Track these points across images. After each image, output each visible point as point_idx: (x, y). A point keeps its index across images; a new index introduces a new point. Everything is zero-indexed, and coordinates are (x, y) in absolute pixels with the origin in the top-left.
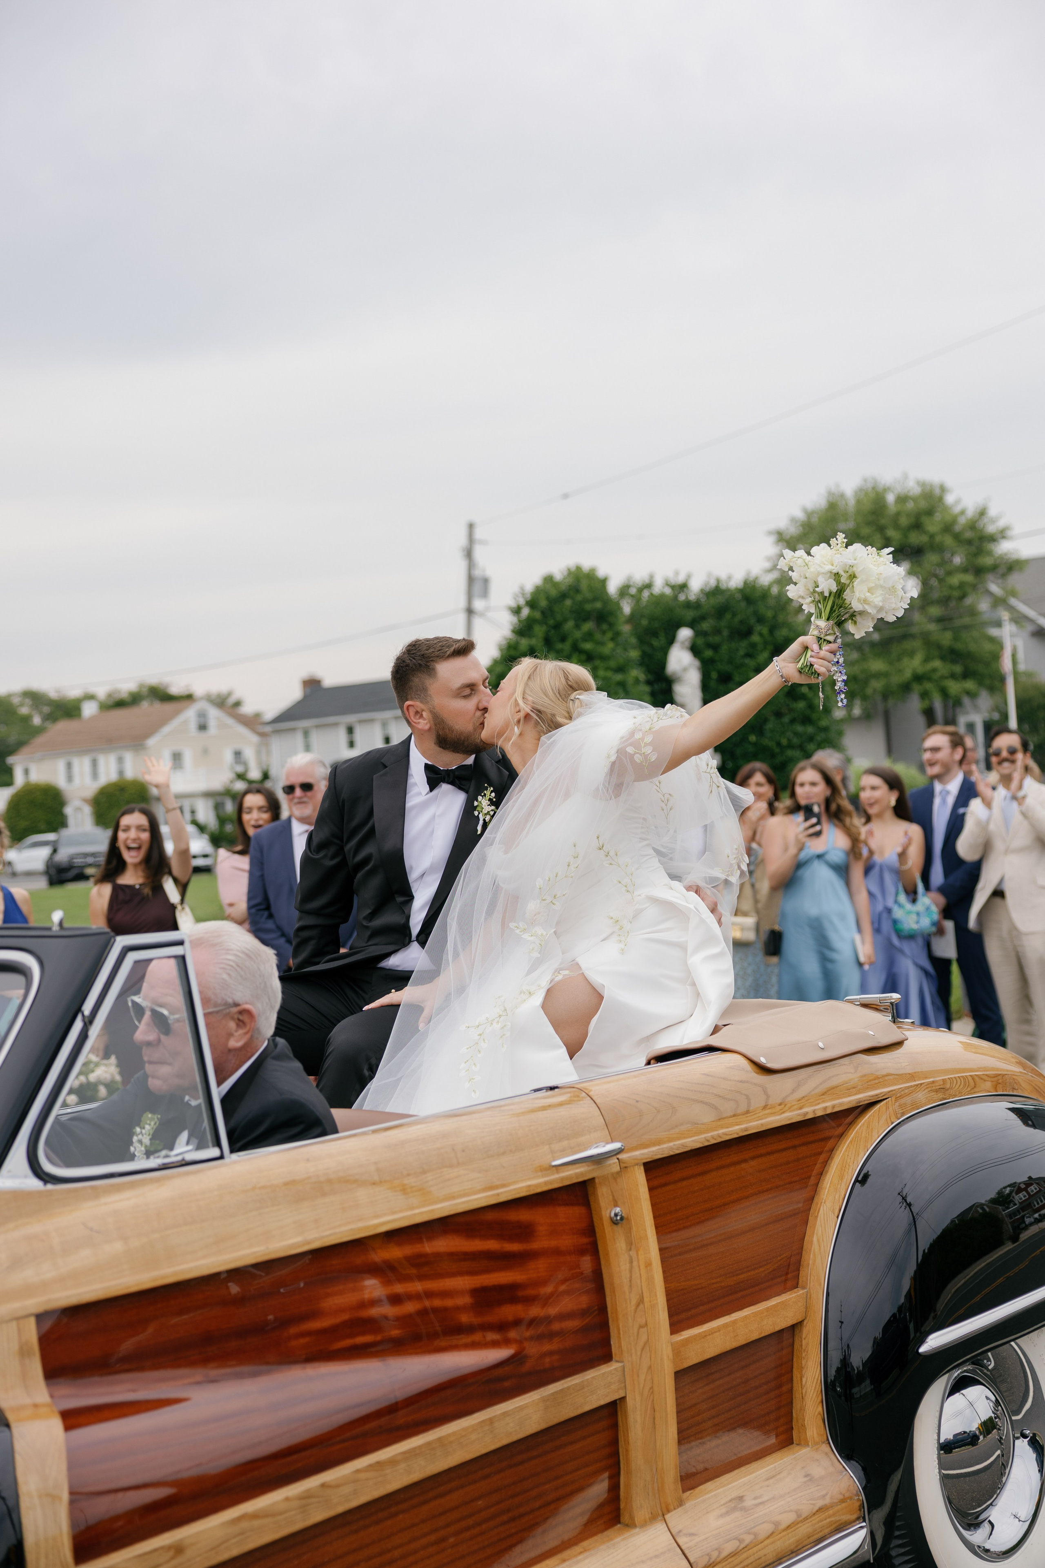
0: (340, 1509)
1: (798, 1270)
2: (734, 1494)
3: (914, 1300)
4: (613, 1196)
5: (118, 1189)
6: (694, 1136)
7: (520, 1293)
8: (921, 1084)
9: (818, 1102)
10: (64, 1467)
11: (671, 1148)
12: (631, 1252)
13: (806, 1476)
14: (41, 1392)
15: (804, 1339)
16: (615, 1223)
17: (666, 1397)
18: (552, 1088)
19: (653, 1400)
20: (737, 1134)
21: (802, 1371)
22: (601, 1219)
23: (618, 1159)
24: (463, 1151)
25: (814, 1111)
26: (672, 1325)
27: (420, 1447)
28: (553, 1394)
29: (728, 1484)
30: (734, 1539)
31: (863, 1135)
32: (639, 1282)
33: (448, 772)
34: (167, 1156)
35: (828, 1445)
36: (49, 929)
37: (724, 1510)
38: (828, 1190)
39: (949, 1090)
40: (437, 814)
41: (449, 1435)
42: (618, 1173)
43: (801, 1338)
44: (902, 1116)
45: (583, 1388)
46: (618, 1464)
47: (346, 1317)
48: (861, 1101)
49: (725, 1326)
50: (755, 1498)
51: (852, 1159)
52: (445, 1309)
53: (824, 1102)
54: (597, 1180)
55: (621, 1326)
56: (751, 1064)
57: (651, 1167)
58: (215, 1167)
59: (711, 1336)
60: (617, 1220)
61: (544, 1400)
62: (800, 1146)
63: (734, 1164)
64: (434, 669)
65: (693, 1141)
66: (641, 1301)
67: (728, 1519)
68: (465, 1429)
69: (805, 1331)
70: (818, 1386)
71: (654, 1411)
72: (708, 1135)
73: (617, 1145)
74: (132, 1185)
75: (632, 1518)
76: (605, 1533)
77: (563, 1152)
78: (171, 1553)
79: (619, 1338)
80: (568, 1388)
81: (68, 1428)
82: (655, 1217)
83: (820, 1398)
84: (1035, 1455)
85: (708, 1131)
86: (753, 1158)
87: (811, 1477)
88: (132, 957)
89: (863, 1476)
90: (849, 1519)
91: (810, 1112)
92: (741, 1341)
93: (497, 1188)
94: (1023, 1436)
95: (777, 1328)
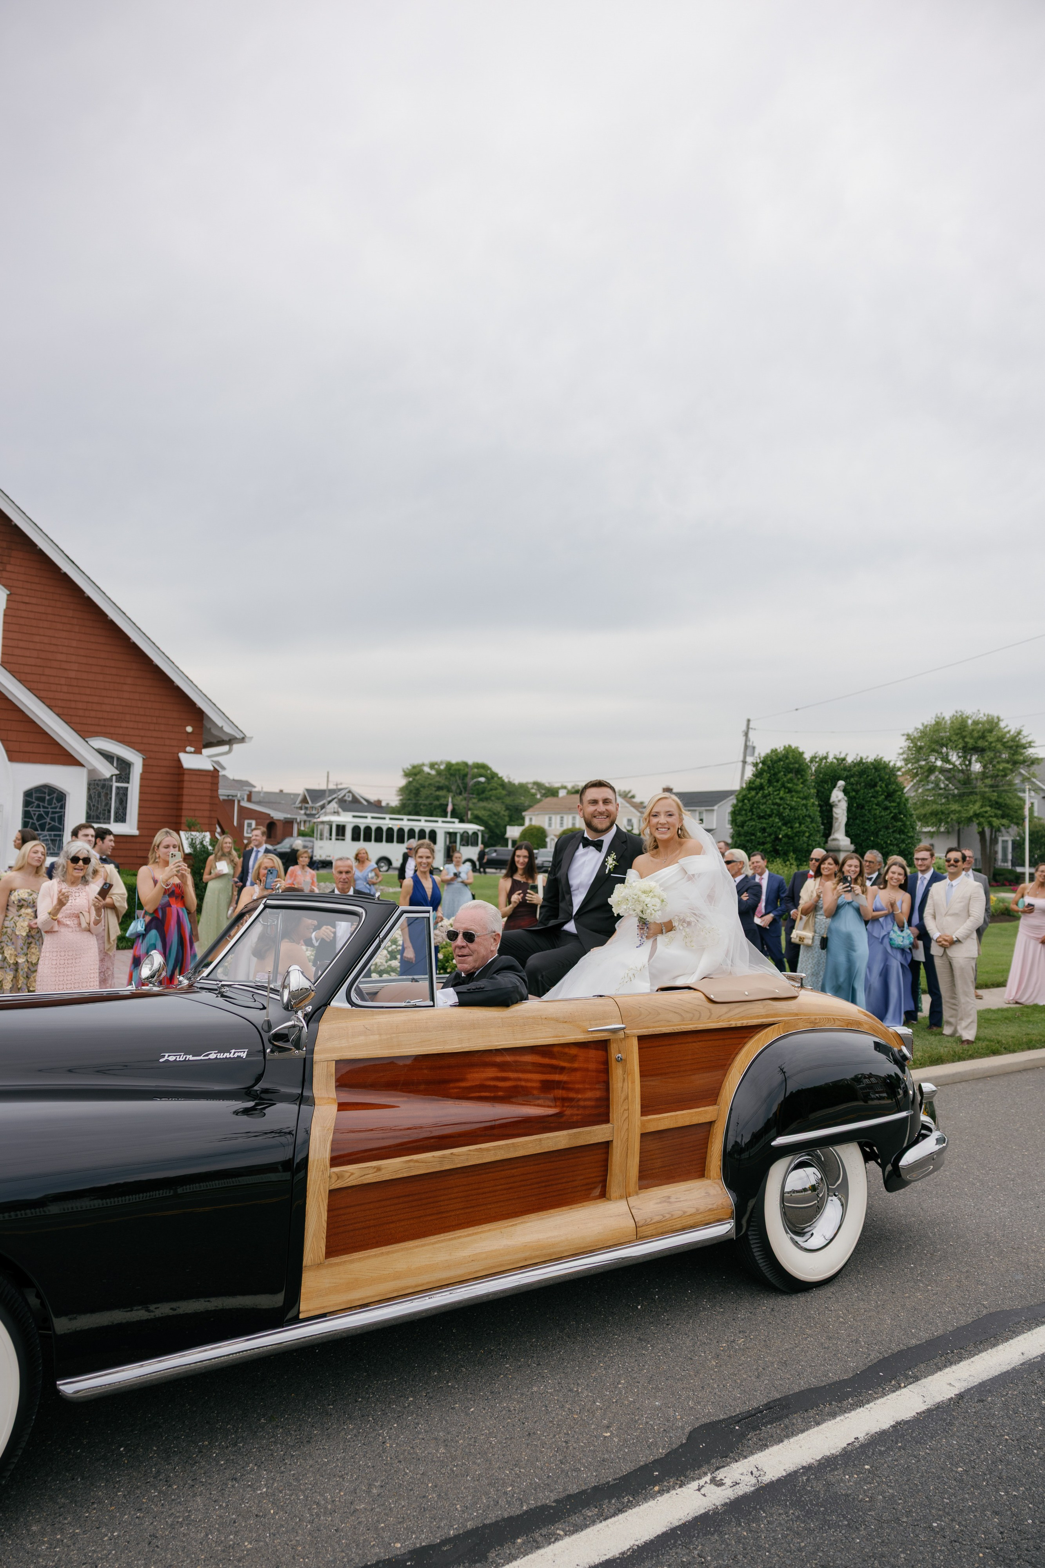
0: (459, 1166)
1: (719, 1096)
2: (666, 1194)
3: (776, 1120)
4: (619, 1049)
5: (383, 1013)
6: (667, 1027)
7: (566, 1086)
8: (801, 1019)
9: (739, 1020)
10: (333, 1125)
11: (654, 1031)
12: (624, 1076)
13: (706, 1193)
14: (333, 1094)
16: (618, 1061)
17: (635, 1144)
18: (601, 996)
19: (628, 1144)
20: (691, 1029)
21: (712, 1145)
22: (612, 1058)
23: (624, 1032)
24: (546, 1019)
25: (736, 1024)
26: (641, 1112)
27: (502, 1145)
28: (574, 1133)
29: (664, 1189)
30: (660, 1215)
31: (762, 1039)
32: (627, 1089)
34: (409, 1002)
35: (721, 1181)
37: (659, 1201)
38: (738, 1062)
39: (818, 1024)
41: (518, 1142)
42: (623, 1039)
43: (714, 1129)
44: (787, 1033)
45: (591, 1133)
46: (607, 1170)
47: (477, 1083)
48: (764, 1023)
49: (671, 1116)
50: (676, 1198)
51: (754, 1049)
52: (526, 1087)
54: (612, 1041)
55: (614, 1108)
56: (706, 998)
57: (641, 1038)
58: (428, 1010)
61: (569, 1135)
62: (727, 1039)
63: (689, 1042)
65: (666, 1029)
66: (627, 1098)
67: (660, 1205)
68: (526, 1141)
69: (716, 1126)
70: (720, 1152)
71: (628, 1150)
72: (675, 1028)
73: (623, 1026)
74: (389, 1013)
75: (610, 1196)
76: (596, 1200)
77: (597, 1025)
78: (375, 1170)
79: (613, 1113)
80: (583, 1132)
81: (339, 1110)
82: (640, 1062)
83: (720, 1158)
84: (841, 1207)
85: (675, 1025)
86: (699, 1041)
87: (708, 1194)
88: (405, 915)
89: (736, 1199)
90: (725, 1217)
91: (734, 1024)
92: (680, 1124)
93: (560, 1037)
94: (836, 1196)
95: (700, 1122)
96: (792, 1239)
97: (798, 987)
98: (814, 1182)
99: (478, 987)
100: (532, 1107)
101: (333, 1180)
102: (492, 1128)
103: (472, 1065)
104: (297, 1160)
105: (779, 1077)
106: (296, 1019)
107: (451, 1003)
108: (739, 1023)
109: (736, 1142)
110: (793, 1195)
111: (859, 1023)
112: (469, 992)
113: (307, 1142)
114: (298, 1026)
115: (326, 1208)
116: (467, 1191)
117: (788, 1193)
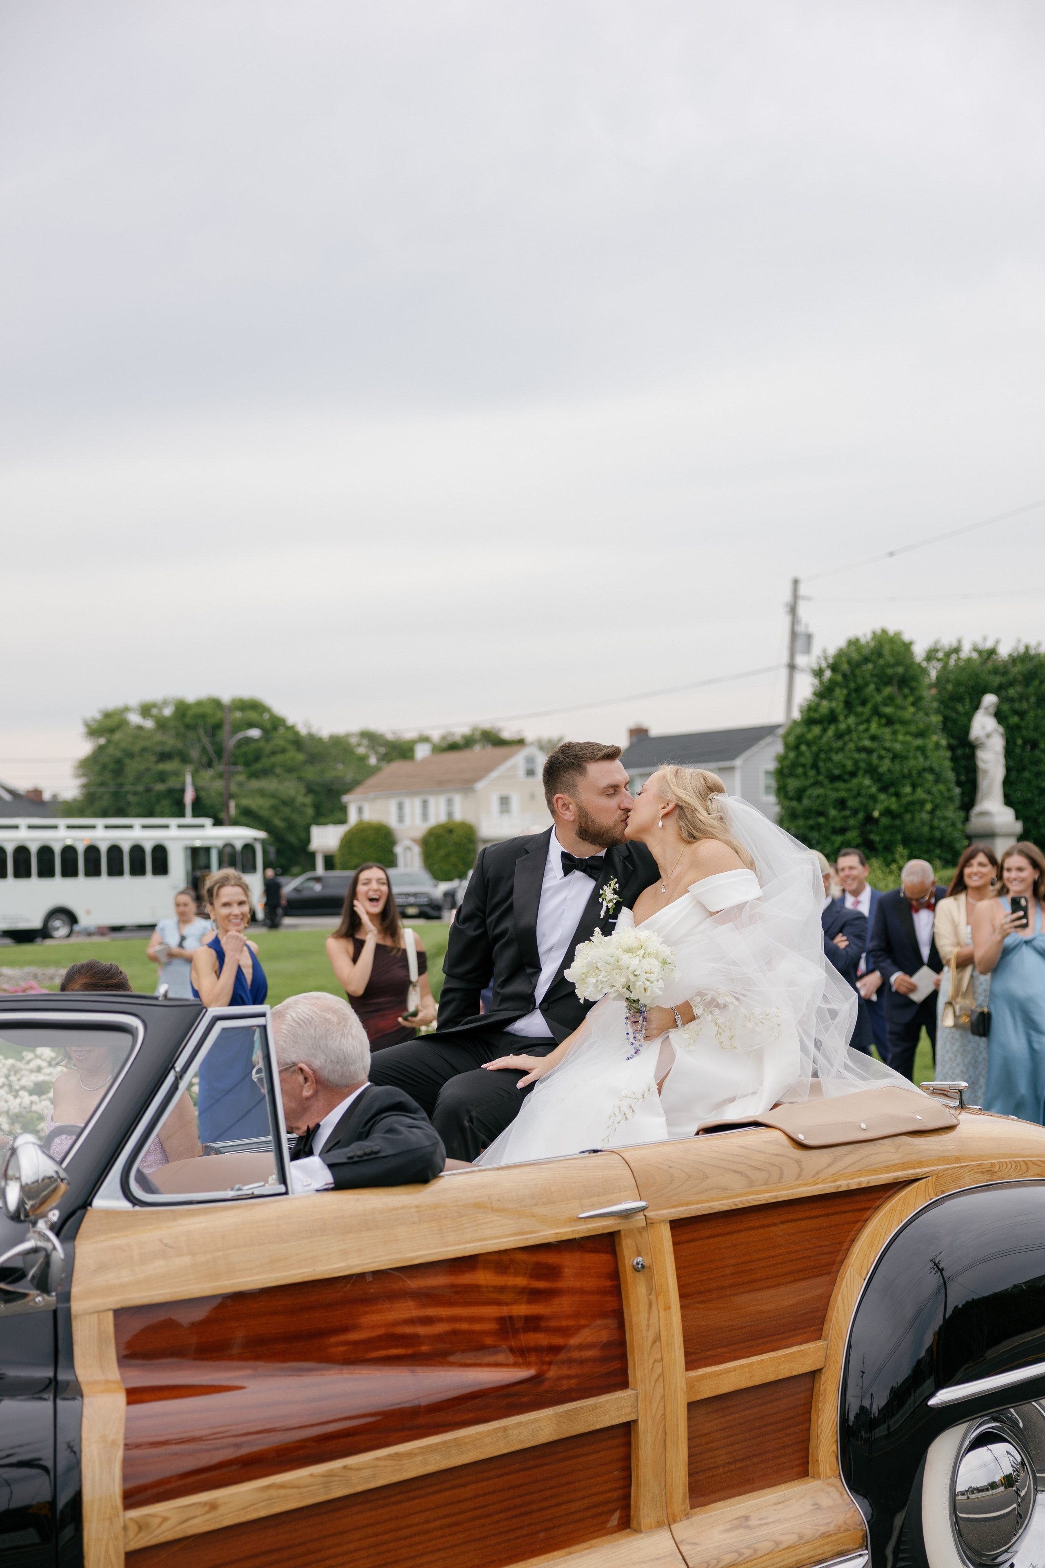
0: (360, 1489)
1: (823, 1324)
2: (741, 1513)
3: (935, 1355)
4: (637, 1248)
5: (194, 1214)
6: (723, 1200)
7: (543, 1324)
8: (966, 1166)
9: (853, 1176)
10: (122, 1431)
11: (698, 1209)
12: (651, 1297)
13: (814, 1505)
14: (114, 1373)
15: (822, 1385)
16: (637, 1270)
17: (678, 1424)
18: (595, 1151)
19: (665, 1425)
20: (767, 1200)
21: (818, 1412)
22: (624, 1266)
23: (645, 1215)
24: (499, 1200)
25: (848, 1185)
26: (687, 1363)
27: (437, 1444)
28: (566, 1411)
29: (736, 1505)
30: (733, 1552)
31: (898, 1209)
32: (657, 1323)
33: (582, 861)
34: (239, 1189)
35: (839, 1480)
37: (728, 1526)
38: (857, 1255)
39: (998, 1173)
40: (569, 897)
41: (464, 1437)
42: (643, 1228)
43: (820, 1383)
44: (941, 1194)
45: (596, 1409)
46: (629, 1477)
47: (381, 1331)
48: (899, 1178)
49: (742, 1367)
50: (760, 1519)
51: (885, 1229)
52: (473, 1332)
53: (859, 1177)
54: (622, 1233)
55: (636, 1359)
56: (790, 1140)
57: (677, 1225)
58: (278, 1201)
59: (726, 1375)
60: (638, 1268)
61: (557, 1416)
62: (833, 1214)
63: (764, 1226)
65: (721, 1204)
66: (658, 1338)
67: (731, 1534)
68: (477, 1434)
69: (823, 1378)
70: (833, 1428)
71: (666, 1435)
72: (737, 1200)
73: (642, 1204)
74: (205, 1212)
75: (639, 1524)
76: (614, 1535)
77: (593, 1206)
78: (207, 1508)
79: (634, 1369)
80: (582, 1408)
81: (129, 1403)
82: (677, 1269)
83: (835, 1438)
85: (736, 1196)
86: (783, 1223)
87: (817, 1507)
88: (220, 1025)
89: (870, 1511)
90: (851, 1547)
91: (844, 1185)
92: (757, 1381)
93: (527, 1233)
95: (795, 1373)
97: (955, 1108)
98: (1008, 1470)
99: (368, 1151)
100: (485, 1369)
101: (131, 1534)
102: (415, 1413)
103: (368, 1301)
104: (63, 1500)
105: (934, 1279)
106: (36, 1236)
107: (319, 1185)
108: (854, 1184)
109: (862, 1408)
110: (972, 1496)
112: (352, 1161)
113: (76, 1466)
114: (45, 1249)
116: (376, 1535)
117: (963, 1494)
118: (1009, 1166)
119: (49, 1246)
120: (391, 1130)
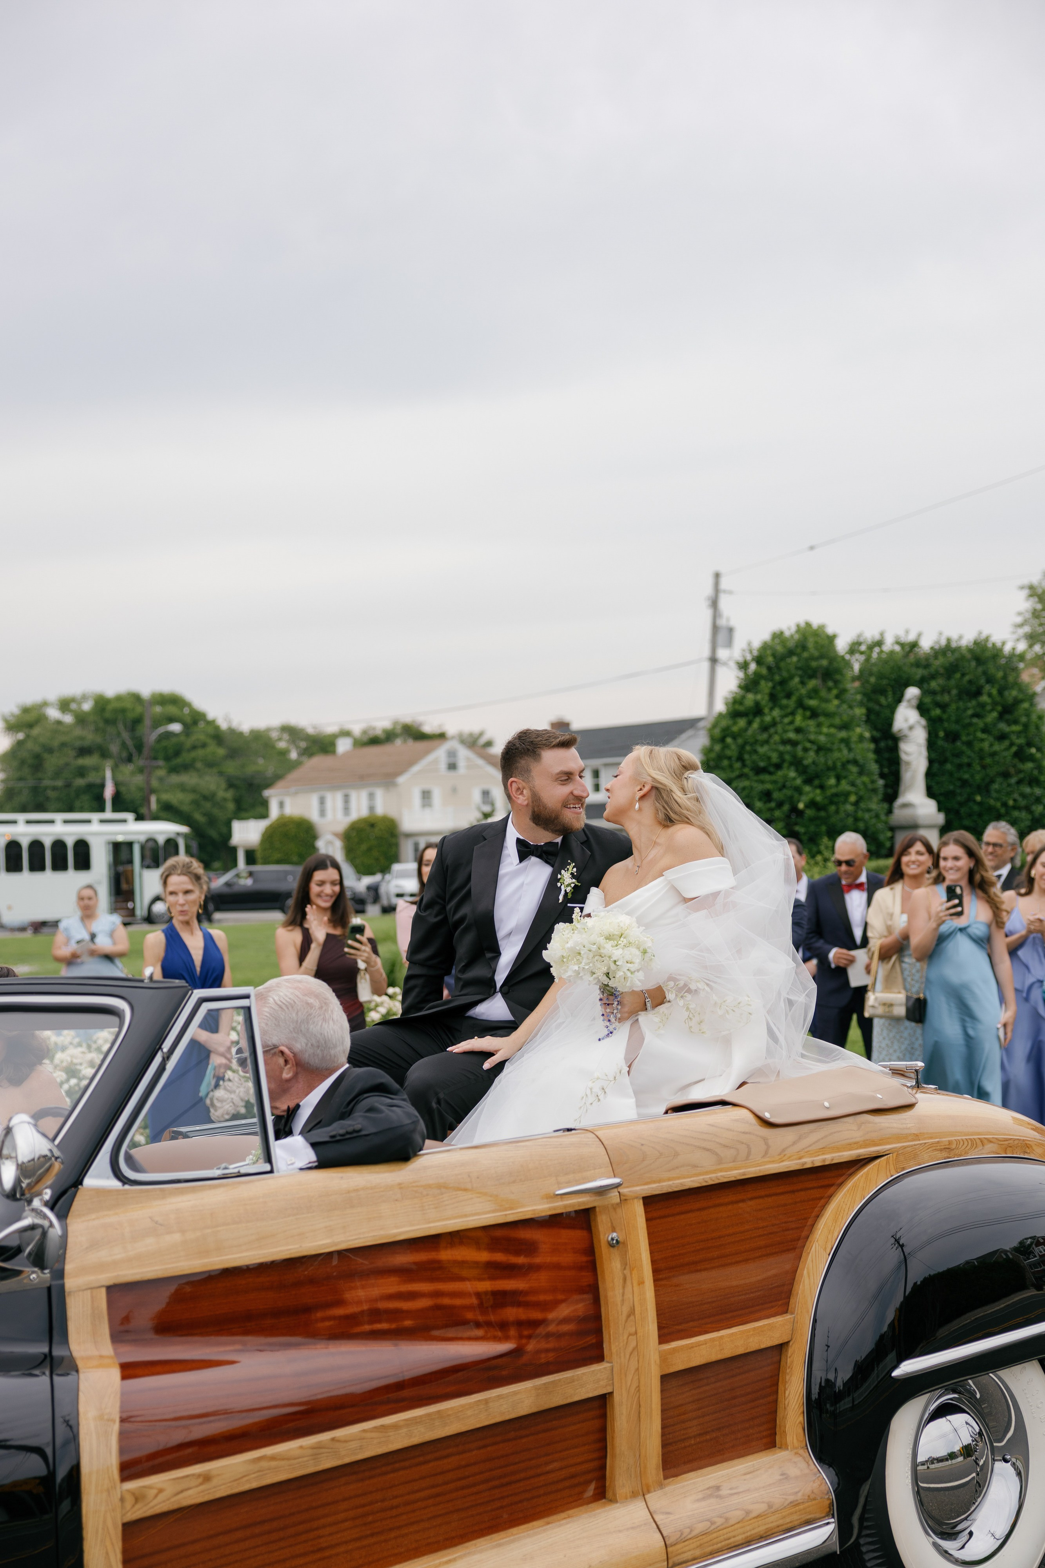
0: (347, 1460)
1: (789, 1298)
2: (712, 1483)
3: (897, 1330)
4: (612, 1223)
5: (182, 1192)
6: (693, 1177)
7: (522, 1299)
8: (925, 1143)
9: (817, 1154)
10: (118, 1405)
11: (670, 1186)
12: (625, 1272)
13: (782, 1474)
14: (107, 1348)
15: (790, 1357)
16: (612, 1246)
17: (651, 1396)
18: (569, 1130)
19: (639, 1397)
20: (735, 1177)
21: (785, 1385)
22: (599, 1241)
23: (619, 1192)
24: (478, 1178)
25: (812, 1162)
26: (660, 1336)
27: (421, 1417)
28: (544, 1384)
29: (708, 1475)
30: (707, 1521)
31: (861, 1185)
32: (631, 1296)
34: (226, 1168)
35: (806, 1450)
36: (142, 981)
37: (700, 1496)
38: (822, 1231)
39: (955, 1150)
41: (447, 1409)
42: (617, 1204)
43: (787, 1356)
44: (902, 1171)
45: (573, 1382)
46: (605, 1448)
47: (365, 1307)
48: (862, 1156)
49: (713, 1340)
50: (731, 1489)
51: (848, 1205)
52: (454, 1307)
53: (823, 1154)
54: (597, 1209)
55: (611, 1333)
56: (756, 1118)
57: (649, 1201)
58: (264, 1179)
59: (697, 1348)
60: (613, 1243)
61: (536, 1388)
62: (798, 1191)
63: (732, 1203)
64: (540, 755)
65: (691, 1181)
66: (632, 1312)
67: (703, 1503)
68: (462, 1406)
69: (790, 1351)
70: (800, 1399)
71: (640, 1407)
72: (707, 1177)
73: (616, 1180)
74: (194, 1190)
75: (615, 1495)
76: (590, 1505)
77: (569, 1183)
78: (200, 1480)
79: (610, 1342)
80: (560, 1380)
81: (124, 1377)
82: (650, 1244)
83: (801, 1410)
84: (1017, 1479)
85: (707, 1173)
86: (751, 1199)
87: (785, 1477)
89: (836, 1479)
90: (818, 1515)
91: (809, 1162)
92: (727, 1353)
93: (506, 1210)
94: (1006, 1461)
95: (763, 1346)
96: (936, 1546)
97: (912, 1087)
98: (967, 1440)
99: (350, 1129)
100: (467, 1342)
102: (400, 1386)
103: (351, 1275)
104: (61, 1473)
105: (895, 1255)
106: (33, 1213)
107: (303, 1163)
108: (818, 1160)
109: (827, 1381)
110: (932, 1466)
111: (1025, 1145)
112: (334, 1140)
113: (74, 1439)
114: (42, 1226)
115: (119, 1556)
116: (364, 1506)
117: (923, 1464)
118: (966, 1143)
119: (46, 1223)
120: (371, 1109)
